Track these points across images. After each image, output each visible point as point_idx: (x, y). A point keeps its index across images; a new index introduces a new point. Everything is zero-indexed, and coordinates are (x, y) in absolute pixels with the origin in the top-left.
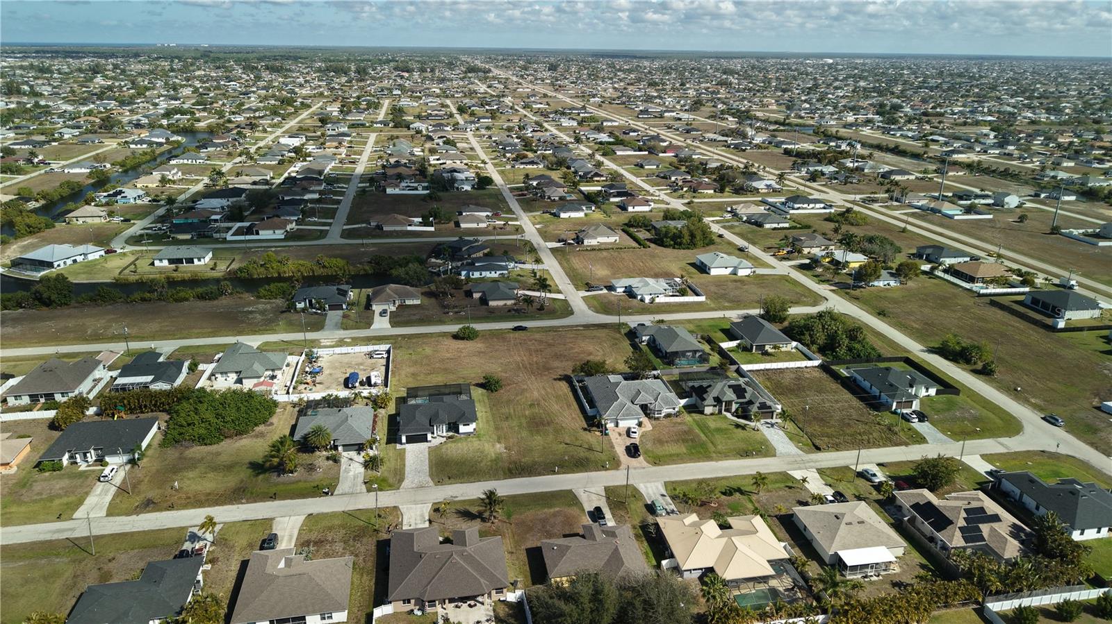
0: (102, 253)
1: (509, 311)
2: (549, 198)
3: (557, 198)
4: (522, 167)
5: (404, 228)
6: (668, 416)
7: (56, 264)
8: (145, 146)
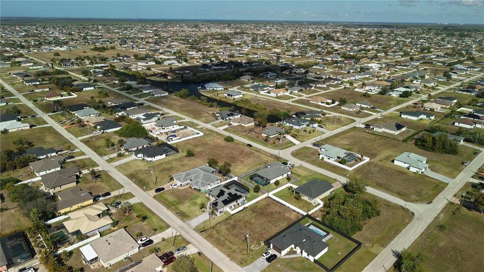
0: (223, 89)
1: (263, 139)
2: (424, 108)
3: (429, 109)
4: (460, 92)
5: (317, 103)
6: (195, 189)
7: (207, 89)
8: (321, 61)
